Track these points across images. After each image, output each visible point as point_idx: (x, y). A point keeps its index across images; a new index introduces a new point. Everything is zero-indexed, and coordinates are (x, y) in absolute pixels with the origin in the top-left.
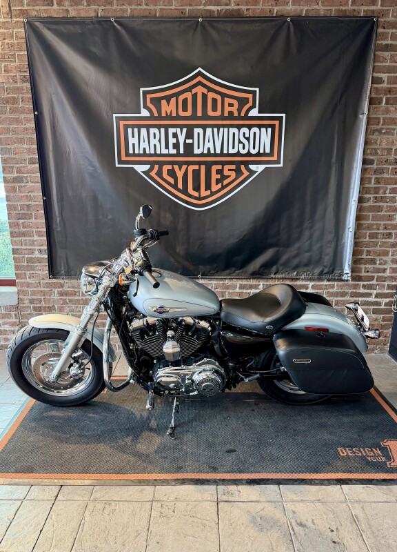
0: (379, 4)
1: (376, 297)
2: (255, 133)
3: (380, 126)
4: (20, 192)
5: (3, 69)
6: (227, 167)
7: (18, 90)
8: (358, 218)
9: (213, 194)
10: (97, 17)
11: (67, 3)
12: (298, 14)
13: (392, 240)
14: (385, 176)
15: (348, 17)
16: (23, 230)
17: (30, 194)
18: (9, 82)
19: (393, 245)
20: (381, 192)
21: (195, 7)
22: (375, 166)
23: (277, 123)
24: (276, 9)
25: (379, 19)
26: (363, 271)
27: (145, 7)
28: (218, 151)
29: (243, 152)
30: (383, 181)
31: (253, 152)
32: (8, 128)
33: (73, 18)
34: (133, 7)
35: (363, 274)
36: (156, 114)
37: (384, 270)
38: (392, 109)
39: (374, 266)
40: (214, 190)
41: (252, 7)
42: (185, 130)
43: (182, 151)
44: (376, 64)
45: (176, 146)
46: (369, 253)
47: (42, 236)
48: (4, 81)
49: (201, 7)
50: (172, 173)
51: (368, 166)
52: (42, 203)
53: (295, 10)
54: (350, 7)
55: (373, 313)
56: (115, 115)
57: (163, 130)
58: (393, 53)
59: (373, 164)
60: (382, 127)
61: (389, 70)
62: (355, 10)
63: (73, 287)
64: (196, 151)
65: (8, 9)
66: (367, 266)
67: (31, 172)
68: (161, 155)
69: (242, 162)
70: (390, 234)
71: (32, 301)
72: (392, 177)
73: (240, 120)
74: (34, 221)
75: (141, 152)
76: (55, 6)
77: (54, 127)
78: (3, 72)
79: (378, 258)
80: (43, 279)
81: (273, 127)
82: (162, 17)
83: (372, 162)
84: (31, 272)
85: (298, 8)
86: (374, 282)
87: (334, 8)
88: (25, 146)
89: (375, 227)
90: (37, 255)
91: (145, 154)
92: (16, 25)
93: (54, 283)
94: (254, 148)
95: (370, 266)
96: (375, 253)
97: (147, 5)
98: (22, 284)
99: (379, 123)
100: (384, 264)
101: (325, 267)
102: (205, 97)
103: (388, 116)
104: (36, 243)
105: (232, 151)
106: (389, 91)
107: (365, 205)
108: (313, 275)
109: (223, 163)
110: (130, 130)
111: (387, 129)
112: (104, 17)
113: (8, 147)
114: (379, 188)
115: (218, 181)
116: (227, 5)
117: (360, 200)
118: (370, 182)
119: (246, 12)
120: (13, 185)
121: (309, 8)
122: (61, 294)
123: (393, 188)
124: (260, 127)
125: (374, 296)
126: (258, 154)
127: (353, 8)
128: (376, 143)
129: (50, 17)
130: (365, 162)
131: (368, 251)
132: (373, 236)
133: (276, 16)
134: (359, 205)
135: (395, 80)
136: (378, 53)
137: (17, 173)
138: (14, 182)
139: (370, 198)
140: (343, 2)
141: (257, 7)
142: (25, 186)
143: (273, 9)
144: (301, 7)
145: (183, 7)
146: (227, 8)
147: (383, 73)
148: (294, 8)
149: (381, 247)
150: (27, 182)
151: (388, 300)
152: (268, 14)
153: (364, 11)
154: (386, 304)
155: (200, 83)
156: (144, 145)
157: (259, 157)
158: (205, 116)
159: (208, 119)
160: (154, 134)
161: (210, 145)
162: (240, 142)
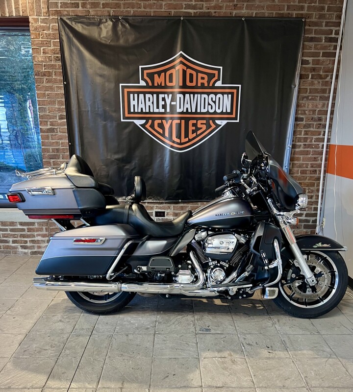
0: (306, 9)
1: (306, 216)
2: (219, 98)
3: (308, 94)
4: (53, 140)
5: (42, 52)
6: (199, 122)
7: (53, 66)
8: (292, 159)
9: (190, 140)
10: (110, 15)
11: (88, 6)
12: (250, 15)
13: (317, 175)
14: (312, 129)
15: (285, 17)
17: (59, 140)
18: (46, 61)
19: (318, 179)
20: (308, 141)
21: (178, 10)
22: (304, 122)
23: (235, 91)
24: (234, 12)
25: (307, 20)
27: (143, 10)
28: (194, 111)
29: (212, 111)
30: (310, 133)
31: (219, 111)
32: (45, 94)
33: (93, 16)
34: (135, 9)
36: (150, 84)
37: (311, 197)
38: (316, 82)
40: (190, 138)
41: (218, 10)
42: (170, 95)
43: (168, 110)
44: (305, 51)
45: (164, 107)
48: (43, 60)
49: (183, 10)
50: (161, 126)
51: (299, 123)
52: (68, 148)
53: (248, 13)
54: (285, 11)
55: (304, 228)
56: (121, 85)
57: (155, 95)
58: (316, 43)
60: (309, 95)
61: (314, 55)
62: (289, 14)
64: (179, 110)
65: (47, 10)
67: (61, 124)
68: (154, 113)
69: (211, 118)
70: (316, 171)
72: (316, 130)
73: (209, 89)
74: (61, 160)
75: (140, 111)
76: (80, 8)
77: (77, 93)
78: (42, 53)
79: (307, 188)
81: (232, 94)
82: (156, 16)
83: (302, 120)
85: (251, 12)
87: (274, 12)
88: (57, 106)
89: (304, 166)
91: (142, 112)
92: (52, 21)
94: (219, 109)
96: (305, 184)
97: (145, 8)
99: (307, 92)
100: (311, 193)
102: (184, 72)
103: (313, 87)
105: (203, 111)
106: (314, 69)
107: (297, 150)
109: (197, 119)
110: (132, 95)
111: (312, 96)
112: (115, 16)
113: (44, 107)
114: (307, 138)
115: (193, 132)
116: (200, 9)
117: (294, 146)
118: (300, 134)
119: (213, 13)
120: (47, 134)
121: (258, 12)
123: (317, 138)
124: (223, 94)
125: (304, 216)
126: (222, 113)
128: (304, 106)
129: (76, 15)
130: (296, 119)
132: (303, 172)
133: (235, 17)
134: (293, 150)
135: (317, 62)
136: (306, 43)
137: (50, 125)
138: (47, 132)
139: (301, 145)
140: (280, 8)
141: (221, 11)
142: (56, 135)
143: (233, 12)
144: (252, 11)
145: (170, 10)
146: (201, 11)
147: (309, 57)
148: (247, 11)
149: (309, 180)
150: (57, 132)
151: (314, 218)
152: (229, 15)
153: (296, 14)
154: (312, 222)
155: (181, 62)
156: (142, 106)
157: (223, 115)
158: (184, 86)
159: (187, 88)
160: (149, 98)
161: (188, 106)
162: (209, 104)
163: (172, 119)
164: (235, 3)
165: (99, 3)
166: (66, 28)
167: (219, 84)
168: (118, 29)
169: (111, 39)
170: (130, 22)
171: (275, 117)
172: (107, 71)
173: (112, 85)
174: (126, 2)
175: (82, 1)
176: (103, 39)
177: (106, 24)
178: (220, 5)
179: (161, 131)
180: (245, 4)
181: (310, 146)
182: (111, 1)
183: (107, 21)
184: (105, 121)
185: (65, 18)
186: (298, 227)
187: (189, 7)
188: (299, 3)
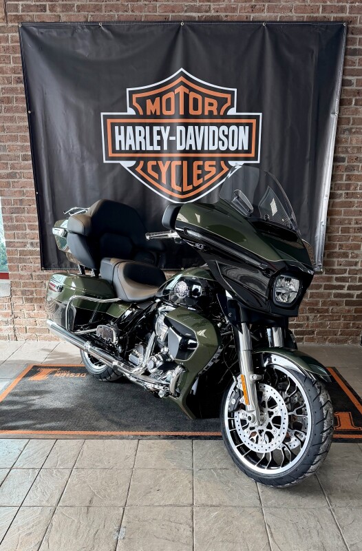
0: (348, 11)
1: (349, 289)
2: (233, 131)
3: (350, 126)
4: (14, 187)
6: (207, 163)
7: (13, 90)
8: (330, 213)
9: (195, 188)
10: (87, 22)
12: (274, 20)
14: (356, 173)
15: (319, 22)
16: (16, 224)
17: (22, 189)
18: (4, 84)
20: (352, 187)
21: (177, 14)
22: (346, 164)
23: (254, 121)
24: (252, 16)
25: (349, 25)
26: (336, 264)
27: (131, 13)
28: (199, 148)
29: (223, 149)
30: (354, 178)
31: (232, 148)
32: (3, 126)
33: (64, 22)
34: (120, 13)
35: (336, 267)
36: (141, 113)
37: (356, 264)
38: (361, 109)
39: (347, 259)
40: (195, 185)
41: (230, 14)
42: (168, 128)
43: (165, 148)
44: (348, 67)
45: (160, 143)
47: (34, 229)
49: (182, 14)
50: (156, 169)
51: (339, 164)
52: (35, 198)
53: (270, 16)
54: (320, 14)
55: (346, 305)
56: (102, 114)
57: (148, 128)
58: (361, 57)
59: (344, 162)
60: (352, 126)
61: (357, 73)
62: (325, 17)
64: (179, 148)
65: (4, 14)
66: (340, 259)
67: (24, 168)
68: (146, 152)
69: (222, 159)
70: (361, 228)
71: (24, 293)
74: (26, 215)
75: (128, 149)
76: (48, 12)
77: (46, 126)
79: (350, 252)
80: (35, 271)
81: (250, 125)
82: (147, 22)
83: (343, 160)
84: (23, 264)
85: (273, 14)
86: (346, 275)
88: (19, 143)
89: (346, 222)
90: (29, 248)
91: (130, 151)
92: (11, 30)
93: (44, 275)
94: (233, 145)
95: (342, 260)
96: (347, 247)
97: (133, 11)
98: (14, 276)
99: (349, 122)
100: (356, 258)
102: (186, 96)
103: (357, 116)
104: (28, 236)
105: (212, 148)
106: (358, 93)
107: (337, 200)
109: (204, 159)
110: (117, 128)
111: (357, 128)
112: (93, 22)
113: (3, 144)
114: (349, 185)
115: (199, 177)
116: (207, 12)
117: (332, 196)
118: (341, 179)
119: (225, 19)
120: (7, 180)
121: (283, 15)
124: (238, 125)
125: (346, 288)
126: (237, 151)
127: (324, 15)
128: (346, 142)
129: (43, 22)
130: (336, 159)
131: (340, 245)
132: (345, 230)
133: (253, 22)
134: (332, 200)
136: (348, 57)
137: (11, 169)
138: (8, 178)
139: (341, 194)
140: (313, 9)
141: (234, 14)
142: (18, 182)
143: (250, 16)
144: (276, 14)
145: (166, 14)
146: (207, 14)
147: (353, 75)
148: (269, 14)
149: (352, 240)
150: (20, 178)
151: (359, 292)
152: (245, 20)
153: (334, 17)
154: (358, 296)
155: (182, 83)
156: (130, 142)
157: (238, 154)
158: (187, 115)
160: (140, 131)
161: (192, 142)
162: (220, 139)
163: (171, 159)
164: (253, 3)
165: (73, 5)
167: (233, 112)
168: (98, 40)
169: (89, 53)
170: (114, 30)
171: (307, 156)
173: (92, 113)
174: (108, 3)
175: (50, 3)
178: (233, 6)
179: (156, 176)
180: (266, 5)
181: (353, 195)
182: (88, 3)
183: (83, 30)
184: (82, 162)
186: (337, 304)
187: (192, 9)
188: (338, 2)
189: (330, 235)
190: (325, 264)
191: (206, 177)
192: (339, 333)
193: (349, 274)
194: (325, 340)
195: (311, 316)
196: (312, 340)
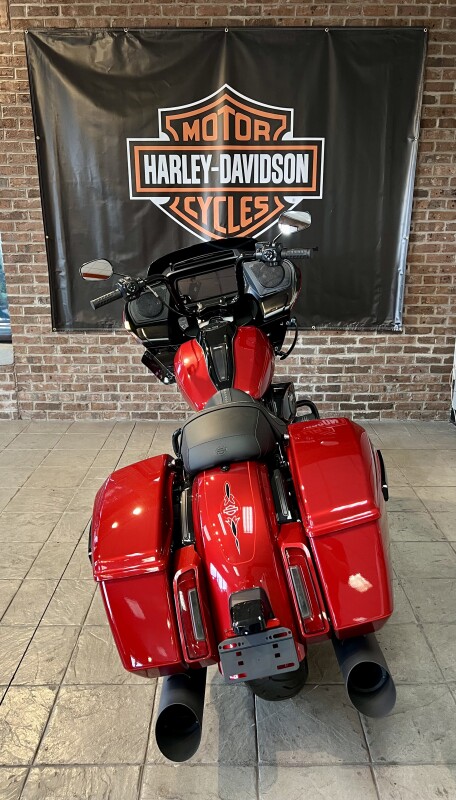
0: (430, 13)
1: (435, 351)
2: (290, 160)
3: (434, 152)
4: (18, 230)
6: (258, 199)
7: (17, 111)
8: (409, 259)
9: (242, 230)
10: (109, 27)
11: (74, 12)
12: (336, 24)
13: (451, 285)
14: (442, 210)
15: (395, 27)
16: (22, 275)
17: (28, 233)
18: (6, 102)
19: (453, 291)
20: (437, 228)
21: (221, 17)
22: (429, 199)
23: (315, 148)
24: (312, 19)
25: (431, 30)
26: (418, 321)
27: (163, 17)
28: (248, 181)
29: (279, 181)
30: (438, 216)
31: (289, 181)
32: (5, 156)
33: (81, 28)
34: (150, 16)
35: (418, 325)
36: (177, 139)
37: (443, 321)
38: (447, 132)
39: (432, 316)
40: (243, 225)
41: (285, 17)
42: (210, 157)
43: (206, 181)
44: (428, 81)
45: (200, 175)
46: (424, 300)
47: (43, 282)
48: (1, 101)
49: (227, 17)
50: (195, 206)
51: (420, 199)
52: (44, 243)
53: (334, 20)
54: (396, 17)
55: (432, 372)
56: (128, 140)
57: (184, 157)
58: (447, 68)
59: (426, 196)
60: (437, 153)
61: (443, 88)
62: (401, 20)
63: (78, 343)
64: (224, 181)
65: (7, 19)
66: (423, 316)
67: (33, 206)
68: (183, 186)
69: (276, 194)
70: (449, 277)
71: (30, 360)
72: (449, 211)
73: (273, 145)
74: (33, 263)
75: (160, 182)
76: (61, 16)
79: (435, 306)
80: (44, 333)
81: (310, 153)
82: (183, 28)
83: (425, 194)
84: (30, 325)
85: (338, 18)
86: (431, 335)
87: (378, 18)
88: (25, 176)
89: (431, 270)
90: (37, 304)
91: (163, 185)
92: (15, 37)
93: (56, 338)
94: (289, 177)
95: (426, 316)
96: (432, 300)
97: (165, 14)
98: (19, 340)
99: (432, 149)
100: (443, 314)
101: (374, 316)
102: (232, 118)
103: (443, 141)
104: (36, 290)
105: (264, 181)
106: (443, 112)
107: (418, 243)
108: (359, 326)
109: (254, 195)
110: (146, 157)
111: (443, 155)
112: (117, 28)
113: (4, 177)
114: (434, 224)
115: (248, 216)
116: (256, 14)
117: (412, 238)
118: (423, 218)
119: (278, 23)
120: (10, 221)
121: (350, 18)
122: (64, 351)
123: (451, 225)
124: (295, 153)
125: (432, 351)
126: (294, 184)
127: (400, 17)
128: (429, 172)
129: (54, 27)
130: (416, 194)
131: (423, 298)
132: (429, 280)
133: (313, 27)
134: (411, 243)
135: (449, 99)
136: (430, 68)
137: (15, 207)
138: (11, 219)
139: (424, 236)
140: (388, 11)
141: (290, 17)
142: (24, 223)
143: (309, 19)
144: (342, 17)
145: (206, 17)
146: (257, 17)
147: (436, 91)
148: (333, 17)
149: (438, 293)
150: (26, 219)
151: (448, 356)
152: (304, 24)
153: (413, 21)
154: (446, 361)
155: (227, 102)
156: (163, 174)
157: (296, 188)
158: (232, 141)
159: (236, 144)
160: (175, 161)
161: (239, 174)
162: (273, 170)
163: (212, 194)
164: (313, 4)
165: (92, 7)
166: (38, 49)
167: (289, 136)
168: (123, 49)
169: (111, 65)
170: (142, 37)
171: (381, 190)
172: (106, 118)
173: (115, 141)
174: (135, 4)
175: (63, 5)
176: (100, 65)
177: (104, 41)
178: (288, 7)
179: (195, 215)
180: (329, 5)
181: (439, 237)
182: (110, 4)
183: (104, 37)
184: (104, 199)
185: (35, 33)
186: (421, 371)
187: (237, 11)
188: (417, 2)
189: (410, 285)
190: (405, 321)
191: (257, 216)
192: (424, 407)
193: (435, 333)
194: (407, 415)
195: (389, 386)
196: (390, 415)
